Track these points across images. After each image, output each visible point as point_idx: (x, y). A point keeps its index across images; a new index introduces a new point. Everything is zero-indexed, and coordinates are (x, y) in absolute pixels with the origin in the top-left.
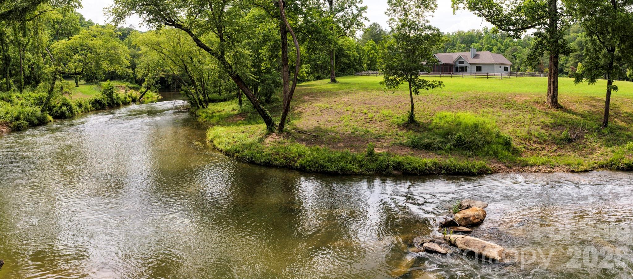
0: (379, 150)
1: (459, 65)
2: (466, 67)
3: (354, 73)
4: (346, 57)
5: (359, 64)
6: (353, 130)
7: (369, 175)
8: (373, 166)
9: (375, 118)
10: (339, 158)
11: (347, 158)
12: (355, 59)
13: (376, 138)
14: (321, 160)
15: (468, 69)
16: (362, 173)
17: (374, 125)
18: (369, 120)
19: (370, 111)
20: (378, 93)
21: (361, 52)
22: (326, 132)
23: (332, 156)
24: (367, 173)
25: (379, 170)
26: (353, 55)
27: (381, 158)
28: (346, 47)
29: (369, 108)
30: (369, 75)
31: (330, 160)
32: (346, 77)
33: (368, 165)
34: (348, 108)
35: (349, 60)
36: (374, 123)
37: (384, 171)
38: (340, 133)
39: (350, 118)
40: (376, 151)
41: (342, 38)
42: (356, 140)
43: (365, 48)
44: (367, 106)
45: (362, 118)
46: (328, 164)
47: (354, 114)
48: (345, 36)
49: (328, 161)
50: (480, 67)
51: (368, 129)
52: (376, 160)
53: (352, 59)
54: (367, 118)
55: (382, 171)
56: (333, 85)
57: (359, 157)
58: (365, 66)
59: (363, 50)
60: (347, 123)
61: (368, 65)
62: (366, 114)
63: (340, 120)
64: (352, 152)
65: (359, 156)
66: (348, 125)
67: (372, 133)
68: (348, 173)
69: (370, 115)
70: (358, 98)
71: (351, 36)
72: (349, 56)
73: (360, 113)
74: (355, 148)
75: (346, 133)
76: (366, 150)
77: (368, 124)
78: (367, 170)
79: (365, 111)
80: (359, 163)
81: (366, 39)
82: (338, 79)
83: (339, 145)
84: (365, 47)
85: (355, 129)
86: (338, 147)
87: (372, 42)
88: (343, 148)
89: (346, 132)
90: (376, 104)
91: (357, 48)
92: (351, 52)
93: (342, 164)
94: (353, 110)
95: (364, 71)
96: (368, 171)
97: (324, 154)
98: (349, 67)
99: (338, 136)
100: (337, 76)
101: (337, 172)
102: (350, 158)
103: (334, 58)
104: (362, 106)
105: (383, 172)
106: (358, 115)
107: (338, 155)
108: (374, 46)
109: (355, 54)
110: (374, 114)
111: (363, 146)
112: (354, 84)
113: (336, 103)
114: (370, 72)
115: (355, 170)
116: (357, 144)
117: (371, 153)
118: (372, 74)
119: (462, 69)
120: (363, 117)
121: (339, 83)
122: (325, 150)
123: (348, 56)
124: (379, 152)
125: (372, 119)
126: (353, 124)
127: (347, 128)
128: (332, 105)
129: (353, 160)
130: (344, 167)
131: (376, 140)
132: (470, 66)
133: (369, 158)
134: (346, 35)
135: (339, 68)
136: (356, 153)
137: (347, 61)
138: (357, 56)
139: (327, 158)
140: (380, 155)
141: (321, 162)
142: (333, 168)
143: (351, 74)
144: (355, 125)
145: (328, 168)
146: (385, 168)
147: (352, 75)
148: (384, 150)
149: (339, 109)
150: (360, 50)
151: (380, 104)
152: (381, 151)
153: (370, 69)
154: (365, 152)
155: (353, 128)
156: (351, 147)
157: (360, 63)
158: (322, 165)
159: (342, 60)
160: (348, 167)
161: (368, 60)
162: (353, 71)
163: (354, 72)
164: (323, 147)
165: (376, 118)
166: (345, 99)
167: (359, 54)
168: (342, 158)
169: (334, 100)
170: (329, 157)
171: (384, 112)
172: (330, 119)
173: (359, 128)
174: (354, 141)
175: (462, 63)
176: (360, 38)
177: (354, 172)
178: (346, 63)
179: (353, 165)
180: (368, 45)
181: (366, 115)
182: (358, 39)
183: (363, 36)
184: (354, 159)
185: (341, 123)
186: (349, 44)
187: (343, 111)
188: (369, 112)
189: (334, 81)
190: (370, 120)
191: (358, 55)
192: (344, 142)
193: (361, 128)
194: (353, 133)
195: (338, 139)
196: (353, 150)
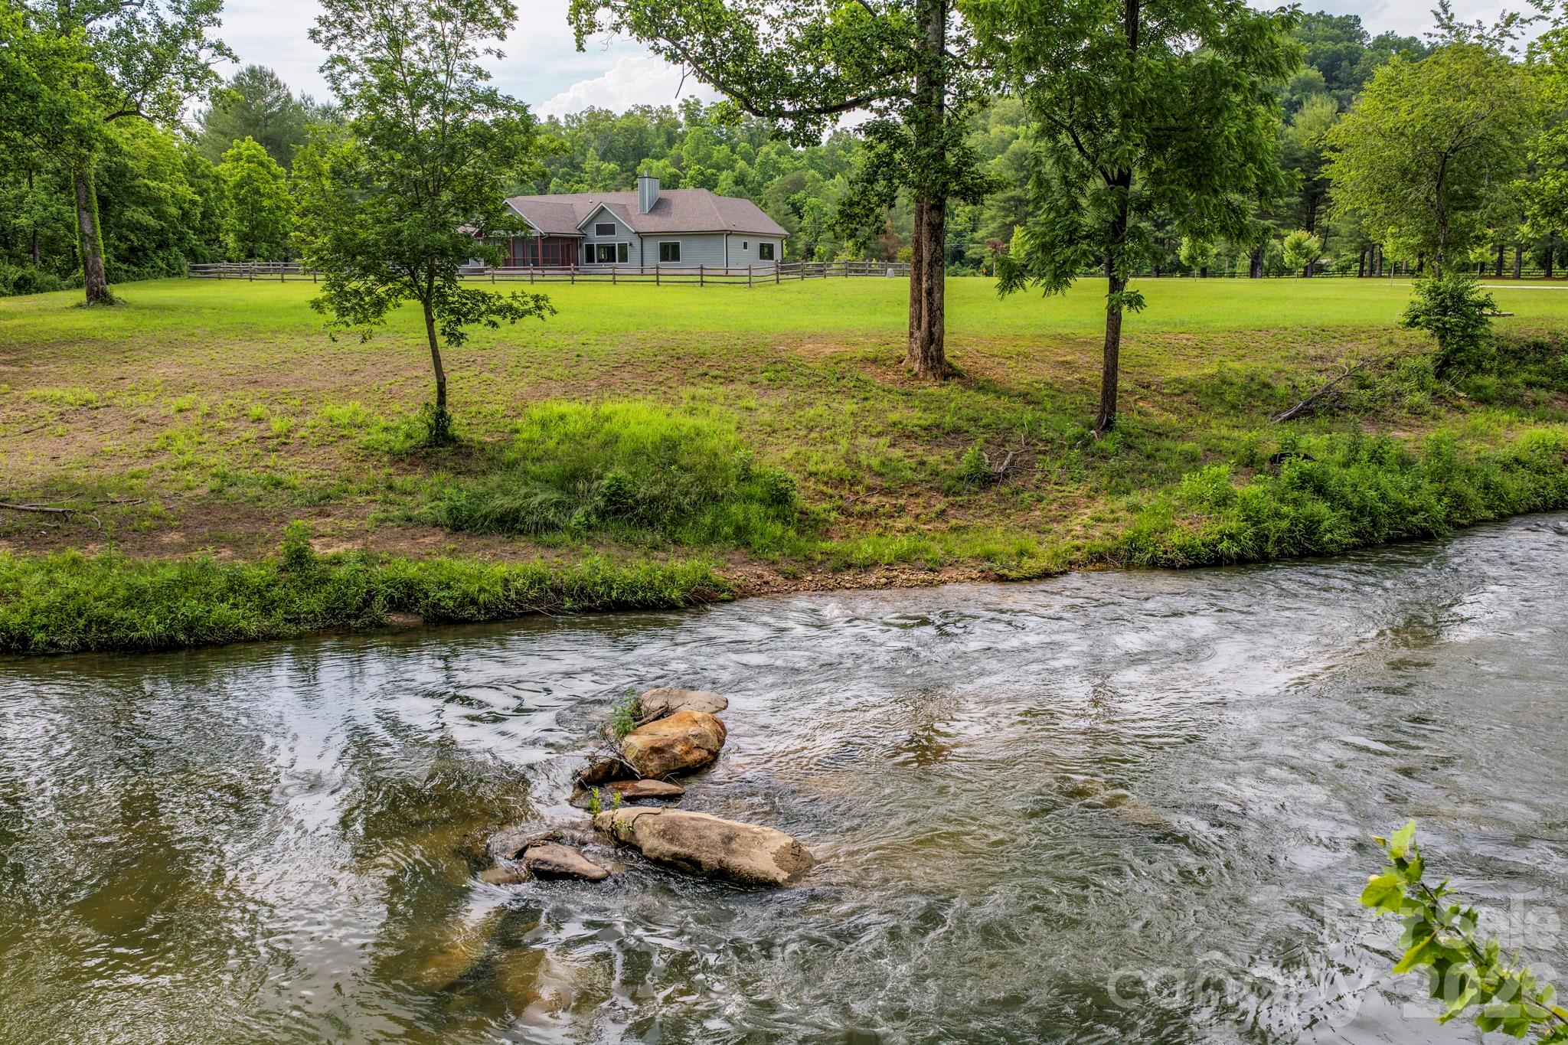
0: (329, 546)
1: (596, 239)
2: (623, 247)
3: (185, 269)
4: (144, 204)
5: (202, 233)
6: (218, 481)
7: (299, 638)
8: (312, 603)
9: (298, 435)
10: (172, 585)
11: (208, 584)
12: (185, 215)
13: (311, 504)
14: (96, 599)
15: (633, 255)
16: (274, 631)
17: (299, 459)
18: (276, 441)
19: (278, 408)
20: (300, 343)
21: (207, 183)
22: (99, 496)
23: (143, 581)
24: (293, 629)
25: (334, 616)
26: (173, 195)
27: (340, 573)
28: (143, 164)
29: (271, 400)
30: (251, 275)
31: (136, 598)
32: (153, 283)
33: (292, 601)
34: (185, 401)
35: (160, 215)
36: (296, 452)
37: (357, 618)
38: (163, 497)
39: (197, 439)
40: (318, 550)
41: (119, 125)
42: (235, 516)
43: (223, 169)
44: (263, 391)
45: (247, 435)
46: (132, 614)
47: (210, 422)
48: (133, 119)
49: (128, 603)
50: (676, 246)
51: (278, 475)
52: (324, 581)
53: (173, 211)
54: (268, 434)
55: (349, 616)
56: (97, 313)
57: (254, 574)
58: (230, 240)
59: (217, 179)
60: (188, 457)
61: (242, 238)
62: (259, 420)
63: (155, 446)
64: (221, 560)
65: (255, 571)
66: (191, 464)
67: (294, 488)
68: (218, 636)
69: (277, 425)
70: (223, 365)
71: (163, 119)
72: (159, 201)
73: (235, 420)
74: (235, 544)
75: (188, 494)
76: (280, 548)
77: (274, 455)
78: (290, 621)
79: (257, 410)
80: (256, 598)
81: (225, 135)
82: (117, 292)
83: (166, 539)
84: (223, 165)
85: (224, 477)
86: (163, 549)
87: (249, 146)
88: (185, 548)
89: (190, 489)
90: (298, 382)
91: (191, 168)
92: (167, 186)
93: (190, 607)
94: (205, 407)
95: (230, 261)
96: (296, 621)
97: (105, 577)
98: (163, 245)
99: (156, 507)
100: (113, 278)
101: (172, 638)
102: (219, 583)
103: (96, 205)
104: (239, 393)
105: (352, 623)
106: (227, 425)
107: (173, 574)
108: (261, 164)
109: (186, 191)
110: (294, 420)
111: (263, 535)
112: (196, 309)
113: (129, 384)
114: (256, 264)
115: (243, 623)
116: (241, 530)
117: (299, 559)
118: (263, 271)
119: (611, 254)
120: (252, 433)
121: (125, 304)
122: (108, 564)
123: (149, 201)
124: (331, 552)
125: (287, 437)
126: (213, 460)
127: (189, 476)
128: (109, 394)
129: (231, 589)
130: (198, 619)
131: (317, 510)
132: (637, 243)
133: (293, 575)
134: (137, 113)
135: (116, 248)
136: (241, 562)
137: (152, 222)
138: (194, 203)
139: (122, 593)
140: (337, 562)
141: (100, 609)
142: (151, 625)
143: (172, 272)
144: (220, 461)
145: (133, 627)
146: (359, 609)
147: (178, 274)
148: (349, 546)
149: (143, 404)
150: (204, 176)
151: (315, 384)
152: (339, 549)
153: (251, 255)
154: (275, 555)
155: (215, 476)
156: (219, 541)
157: (209, 230)
158: (102, 621)
159: (128, 214)
160: (214, 616)
161: (241, 220)
162: (183, 260)
163: (186, 264)
164: (95, 552)
165: (302, 432)
166: (163, 369)
167: (201, 194)
168: (185, 584)
169: (117, 373)
170: (130, 587)
171: (329, 410)
172: (109, 445)
173: (242, 472)
174: (226, 521)
175: (606, 229)
176: (196, 128)
177: (239, 632)
178: (146, 230)
179: (235, 606)
180: (238, 158)
181: (262, 426)
182: (189, 134)
183: (209, 120)
184: (236, 586)
185: (163, 460)
186: (152, 151)
187: (163, 412)
188: (274, 413)
189: (99, 298)
190: (284, 443)
191: (197, 198)
192: (186, 527)
193: (249, 472)
194: (218, 492)
195: (159, 518)
196: (227, 553)
